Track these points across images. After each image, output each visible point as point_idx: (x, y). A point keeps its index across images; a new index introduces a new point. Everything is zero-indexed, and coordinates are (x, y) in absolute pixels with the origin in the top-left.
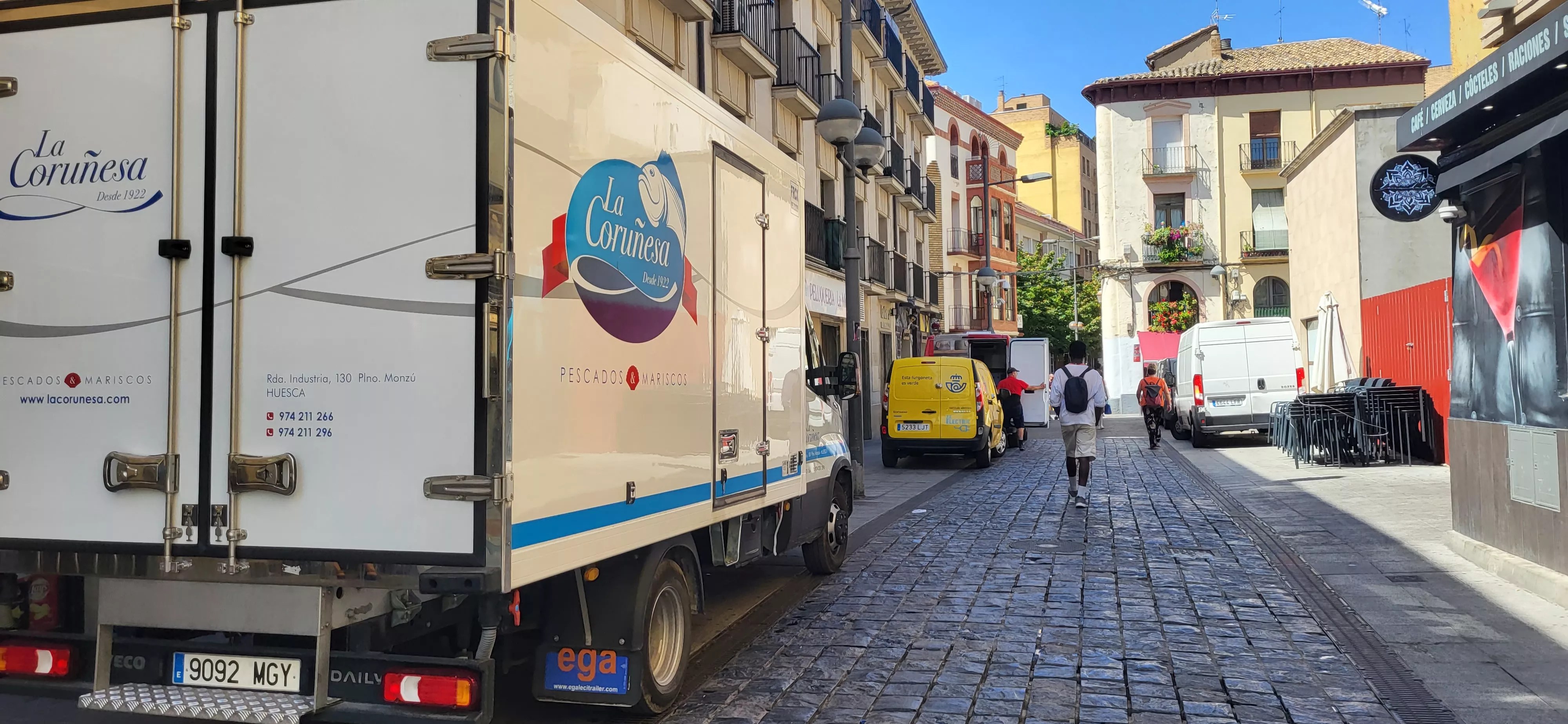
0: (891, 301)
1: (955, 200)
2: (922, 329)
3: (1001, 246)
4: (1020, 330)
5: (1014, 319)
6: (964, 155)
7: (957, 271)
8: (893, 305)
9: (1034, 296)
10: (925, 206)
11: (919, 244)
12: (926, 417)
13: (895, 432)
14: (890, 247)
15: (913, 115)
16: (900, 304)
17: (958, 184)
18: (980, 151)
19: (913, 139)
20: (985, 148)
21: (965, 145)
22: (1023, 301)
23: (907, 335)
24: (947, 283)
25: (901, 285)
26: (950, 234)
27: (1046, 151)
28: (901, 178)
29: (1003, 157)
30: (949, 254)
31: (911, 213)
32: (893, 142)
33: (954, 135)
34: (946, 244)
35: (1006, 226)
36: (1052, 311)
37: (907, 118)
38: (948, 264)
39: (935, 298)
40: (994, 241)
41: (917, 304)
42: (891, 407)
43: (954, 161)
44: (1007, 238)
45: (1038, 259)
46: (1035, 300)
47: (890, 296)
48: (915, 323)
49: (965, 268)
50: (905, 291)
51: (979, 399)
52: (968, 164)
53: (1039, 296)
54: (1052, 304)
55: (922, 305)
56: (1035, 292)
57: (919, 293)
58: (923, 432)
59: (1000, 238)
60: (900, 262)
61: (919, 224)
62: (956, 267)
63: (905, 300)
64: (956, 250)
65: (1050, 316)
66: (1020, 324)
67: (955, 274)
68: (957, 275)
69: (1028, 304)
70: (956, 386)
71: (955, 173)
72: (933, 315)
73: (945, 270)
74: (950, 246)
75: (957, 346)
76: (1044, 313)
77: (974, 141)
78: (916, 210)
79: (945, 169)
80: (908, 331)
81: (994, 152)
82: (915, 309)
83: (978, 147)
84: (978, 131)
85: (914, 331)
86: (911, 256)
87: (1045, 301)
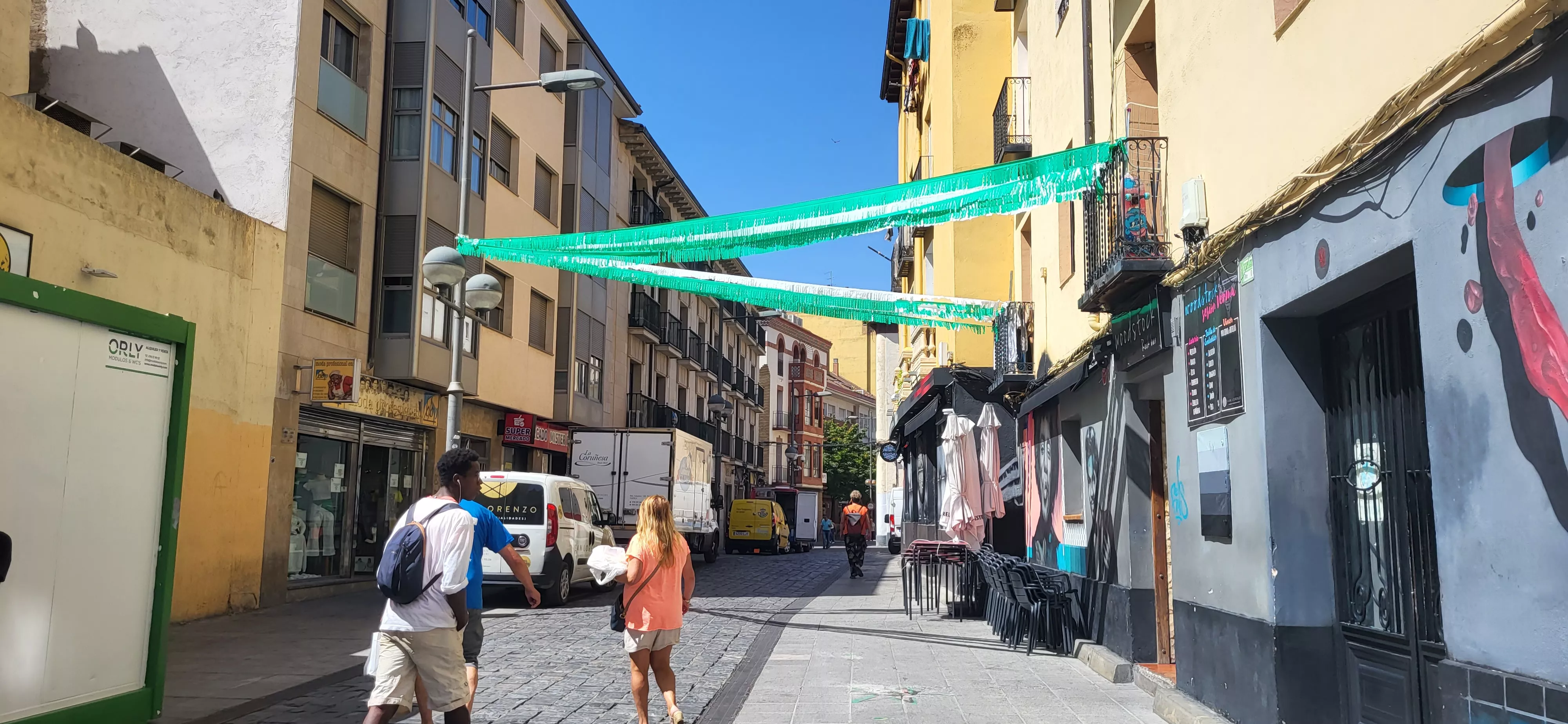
0: (732, 465)
1: (780, 391)
2: (752, 482)
3: (811, 423)
4: (824, 485)
5: (820, 476)
6: (787, 359)
7: (780, 442)
8: (734, 468)
9: (840, 458)
10: (757, 403)
11: (752, 427)
12: (748, 529)
13: (732, 536)
14: (733, 432)
15: (751, 346)
16: (737, 467)
17: (782, 380)
18: (800, 356)
19: (750, 360)
20: (804, 352)
21: (789, 352)
22: (830, 462)
23: (742, 486)
24: (772, 449)
25: (739, 456)
26: (775, 416)
27: (863, 336)
28: (742, 390)
29: (817, 358)
30: (774, 429)
31: (747, 408)
32: (737, 369)
33: (781, 346)
34: (773, 420)
35: (816, 409)
36: (853, 470)
37: (748, 347)
38: (773, 436)
39: (761, 464)
40: (807, 421)
41: (748, 467)
42: (731, 524)
43: (780, 364)
44: (816, 418)
45: (847, 429)
46: (841, 461)
47: (732, 463)
48: (747, 478)
49: (785, 440)
50: (741, 459)
51: (773, 521)
52: (790, 365)
53: (845, 458)
54: (854, 465)
55: (752, 468)
56: (842, 456)
57: (750, 460)
58: (746, 536)
59: (811, 418)
60: (739, 441)
61: (752, 413)
62: (779, 438)
63: (741, 464)
64: (780, 427)
65: (851, 474)
66: (824, 480)
67: (778, 444)
68: (779, 444)
69: (834, 464)
70: (763, 514)
71: (780, 372)
72: (759, 473)
73: (771, 440)
74: (775, 423)
75: (769, 494)
76: (847, 472)
77: (796, 348)
78: (750, 406)
79: (773, 370)
80: (742, 484)
81: (810, 356)
82: (747, 470)
83: (799, 352)
84: (798, 341)
85: (746, 484)
86: (746, 437)
87: (849, 463)
